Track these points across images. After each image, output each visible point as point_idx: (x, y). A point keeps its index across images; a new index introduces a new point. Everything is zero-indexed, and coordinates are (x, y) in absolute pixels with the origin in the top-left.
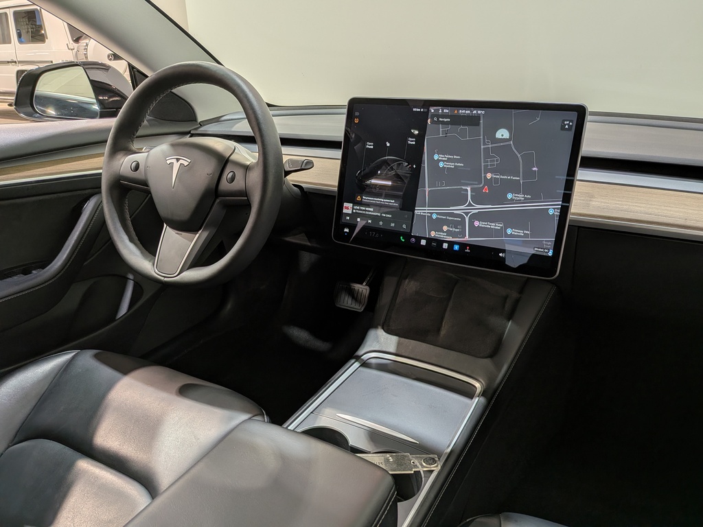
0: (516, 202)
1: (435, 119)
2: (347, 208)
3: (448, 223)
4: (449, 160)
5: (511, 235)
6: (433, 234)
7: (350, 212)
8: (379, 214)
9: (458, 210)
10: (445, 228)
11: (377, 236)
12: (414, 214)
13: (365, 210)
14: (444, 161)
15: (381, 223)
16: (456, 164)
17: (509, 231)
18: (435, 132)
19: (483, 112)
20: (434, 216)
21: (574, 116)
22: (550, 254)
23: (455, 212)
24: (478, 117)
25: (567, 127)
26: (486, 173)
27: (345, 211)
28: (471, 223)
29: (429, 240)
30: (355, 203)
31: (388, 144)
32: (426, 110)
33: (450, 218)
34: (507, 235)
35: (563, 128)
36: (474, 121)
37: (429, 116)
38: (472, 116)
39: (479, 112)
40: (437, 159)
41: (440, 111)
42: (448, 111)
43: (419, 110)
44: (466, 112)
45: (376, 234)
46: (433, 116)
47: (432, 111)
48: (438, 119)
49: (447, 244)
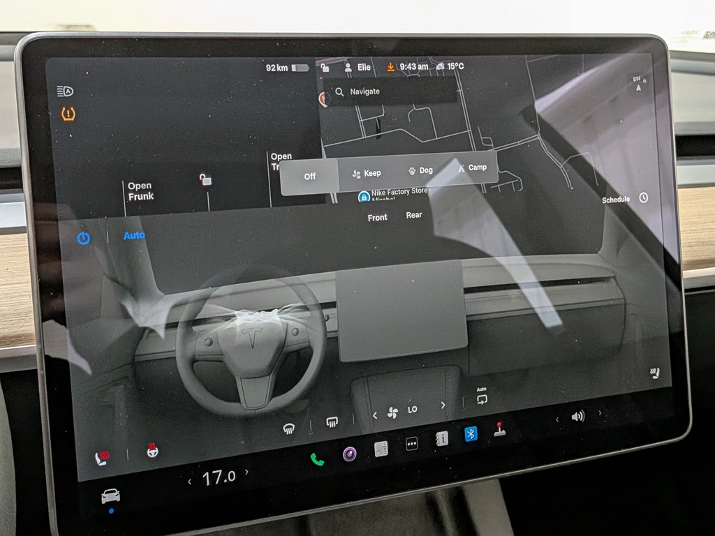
1: (339, 92)
19: (461, 66)
21: (646, 62)
22: (668, 382)
24: (449, 78)
25: (639, 88)
29: (397, 437)
31: (207, 181)
32: (305, 68)
35: (632, 92)
36: (441, 91)
37: (320, 86)
38: (435, 77)
39: (452, 66)
41: (348, 70)
42: (368, 68)
43: (285, 68)
44: (421, 67)
45: (224, 476)
46: (330, 83)
47: (326, 69)
48: (346, 92)
49: (446, 433)
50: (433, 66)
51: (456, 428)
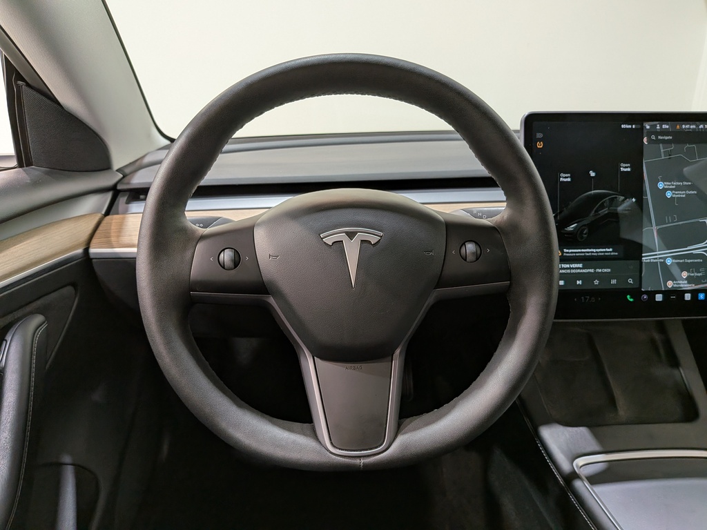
1: (653, 137)
3: (687, 267)
4: (678, 188)
6: (670, 284)
8: (592, 271)
9: (697, 249)
10: (685, 274)
11: (593, 300)
12: (641, 263)
13: (570, 268)
14: (671, 190)
15: (597, 282)
16: (688, 192)
18: (654, 155)
20: (668, 262)
23: (694, 252)
29: (667, 293)
31: (592, 174)
32: (639, 126)
33: (689, 261)
37: (645, 134)
38: (699, 132)
39: (706, 126)
40: (663, 188)
41: (658, 128)
42: (668, 127)
43: (630, 126)
44: (691, 127)
45: (590, 299)
46: (650, 133)
47: (648, 127)
48: (657, 137)
49: (689, 295)
50: (698, 126)
51: (695, 293)
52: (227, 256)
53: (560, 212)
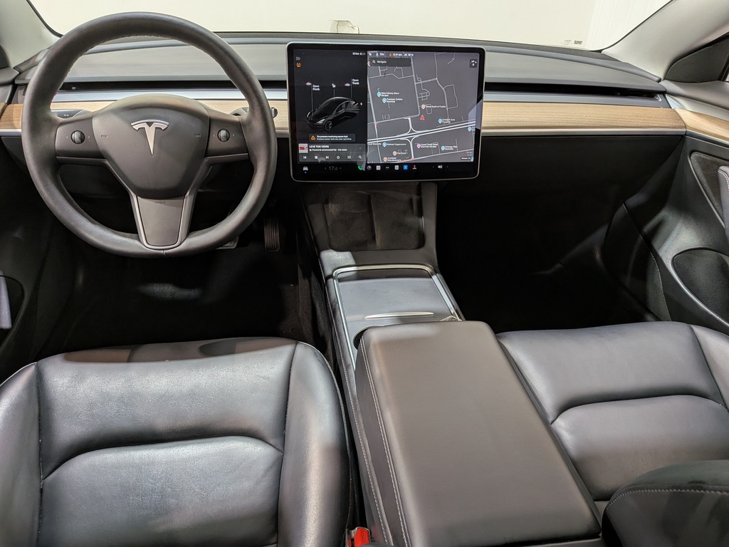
0: (446, 125)
1: (374, 62)
2: (303, 148)
3: (397, 149)
4: (390, 96)
5: (445, 151)
6: (386, 160)
7: (306, 151)
8: (335, 150)
9: (403, 137)
10: (395, 153)
11: (336, 169)
12: (367, 145)
13: (321, 148)
14: (386, 97)
15: (338, 157)
16: (396, 99)
17: (443, 148)
18: (375, 72)
19: (412, 55)
20: (385, 145)
21: (477, 56)
22: (472, 160)
23: (401, 139)
24: (409, 60)
25: (473, 65)
26: (420, 105)
27: (300, 151)
28: (415, 146)
29: (383, 165)
30: (310, 142)
31: (334, 86)
32: (364, 54)
33: (398, 145)
34: (442, 152)
35: (471, 66)
36: (405, 63)
37: (368, 59)
38: (404, 58)
39: (409, 55)
40: (381, 97)
41: (377, 55)
42: (383, 55)
43: (358, 54)
44: (399, 55)
46: (372, 59)
47: (370, 55)
48: (376, 61)
49: (398, 166)
50: (403, 54)
51: (401, 165)
52: (76, 136)
53: (314, 111)
